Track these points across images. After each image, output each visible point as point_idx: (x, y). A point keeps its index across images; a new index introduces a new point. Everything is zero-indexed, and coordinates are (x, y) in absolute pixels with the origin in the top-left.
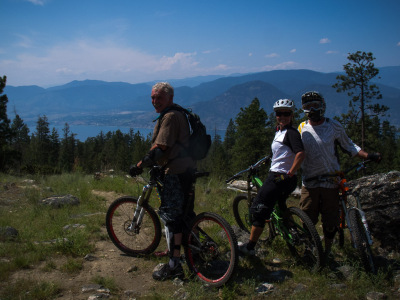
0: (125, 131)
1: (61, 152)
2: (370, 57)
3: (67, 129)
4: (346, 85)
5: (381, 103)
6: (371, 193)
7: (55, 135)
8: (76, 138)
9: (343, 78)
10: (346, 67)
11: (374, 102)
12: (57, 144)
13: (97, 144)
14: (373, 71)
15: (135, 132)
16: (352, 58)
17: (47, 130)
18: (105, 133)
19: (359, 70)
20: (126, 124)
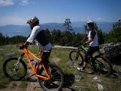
0: (20, 35)
1: (6, 40)
2: (69, 20)
3: (7, 35)
4: (65, 25)
5: (72, 29)
6: (108, 49)
7: (4, 37)
8: (9, 37)
9: (64, 24)
10: (65, 22)
11: (70, 28)
12: (4, 38)
13: (14, 38)
14: (70, 23)
15: (22, 35)
16: (66, 20)
17: (2, 35)
18: (15, 36)
19: (68, 22)
20: (19, 34)
